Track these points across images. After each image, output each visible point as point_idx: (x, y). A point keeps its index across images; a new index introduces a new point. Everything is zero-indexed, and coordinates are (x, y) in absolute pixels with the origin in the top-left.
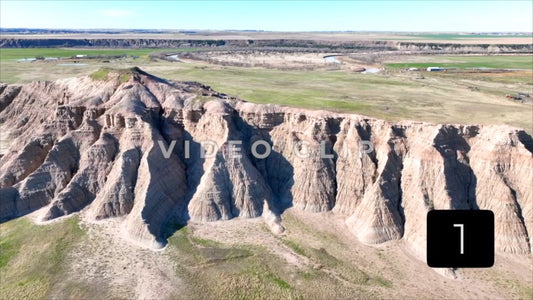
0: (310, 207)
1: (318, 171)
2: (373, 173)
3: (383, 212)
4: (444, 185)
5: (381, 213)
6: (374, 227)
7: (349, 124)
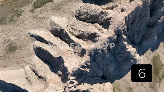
0: (78, 8)
1: (87, 13)
2: (74, 33)
3: (56, 27)
4: (49, 51)
5: (56, 26)
6: (54, 22)
7: (102, 32)
